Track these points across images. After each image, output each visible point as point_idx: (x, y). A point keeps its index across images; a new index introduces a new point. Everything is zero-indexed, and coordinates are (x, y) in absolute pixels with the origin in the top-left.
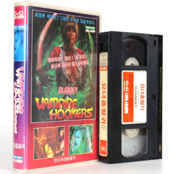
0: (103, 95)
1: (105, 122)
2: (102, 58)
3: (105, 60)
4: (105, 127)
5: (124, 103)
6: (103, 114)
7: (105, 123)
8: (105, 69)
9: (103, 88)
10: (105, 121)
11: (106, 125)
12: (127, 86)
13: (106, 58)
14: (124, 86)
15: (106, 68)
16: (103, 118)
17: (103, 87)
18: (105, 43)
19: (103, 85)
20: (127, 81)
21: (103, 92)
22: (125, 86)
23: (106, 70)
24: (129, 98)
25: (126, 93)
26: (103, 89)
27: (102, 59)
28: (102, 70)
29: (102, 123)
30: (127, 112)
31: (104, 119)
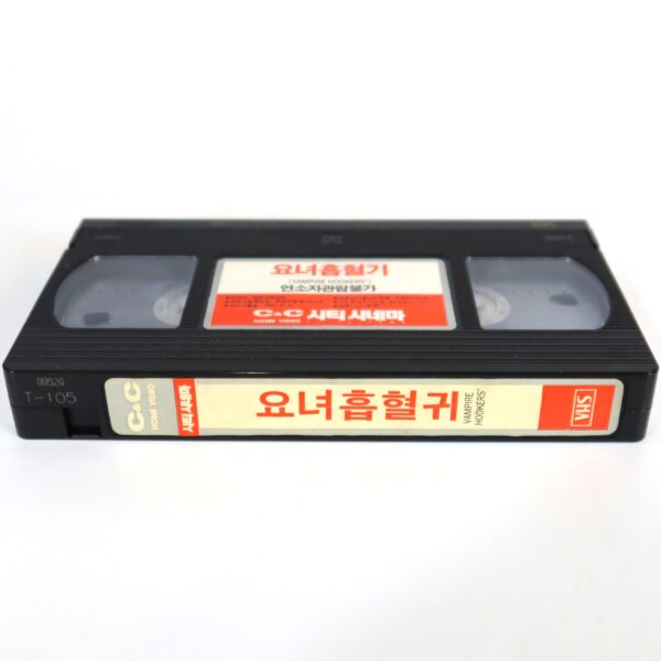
0: (317, 412)
1: (449, 400)
2: (136, 421)
3: (145, 395)
4: (474, 400)
5: (356, 322)
6: (411, 414)
7: (455, 395)
8: (189, 397)
9: (282, 413)
10: (444, 396)
11: (465, 387)
12: (278, 314)
13: (133, 392)
14: (277, 323)
15: (184, 390)
16: (430, 412)
17: (275, 410)
18: (60, 398)
19: (268, 413)
20: (257, 313)
21: (303, 411)
22: (277, 318)
23: (193, 392)
24: (335, 307)
25: (310, 317)
26: (288, 408)
27: (140, 417)
28: (195, 420)
29: (453, 417)
30: (399, 315)
31: (436, 400)
